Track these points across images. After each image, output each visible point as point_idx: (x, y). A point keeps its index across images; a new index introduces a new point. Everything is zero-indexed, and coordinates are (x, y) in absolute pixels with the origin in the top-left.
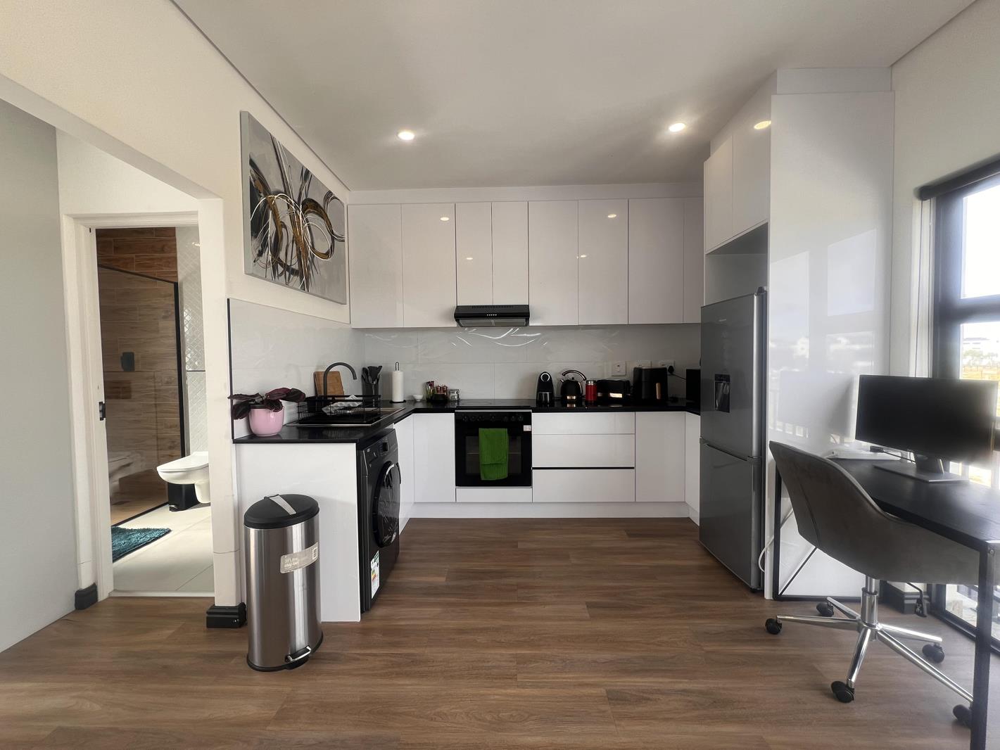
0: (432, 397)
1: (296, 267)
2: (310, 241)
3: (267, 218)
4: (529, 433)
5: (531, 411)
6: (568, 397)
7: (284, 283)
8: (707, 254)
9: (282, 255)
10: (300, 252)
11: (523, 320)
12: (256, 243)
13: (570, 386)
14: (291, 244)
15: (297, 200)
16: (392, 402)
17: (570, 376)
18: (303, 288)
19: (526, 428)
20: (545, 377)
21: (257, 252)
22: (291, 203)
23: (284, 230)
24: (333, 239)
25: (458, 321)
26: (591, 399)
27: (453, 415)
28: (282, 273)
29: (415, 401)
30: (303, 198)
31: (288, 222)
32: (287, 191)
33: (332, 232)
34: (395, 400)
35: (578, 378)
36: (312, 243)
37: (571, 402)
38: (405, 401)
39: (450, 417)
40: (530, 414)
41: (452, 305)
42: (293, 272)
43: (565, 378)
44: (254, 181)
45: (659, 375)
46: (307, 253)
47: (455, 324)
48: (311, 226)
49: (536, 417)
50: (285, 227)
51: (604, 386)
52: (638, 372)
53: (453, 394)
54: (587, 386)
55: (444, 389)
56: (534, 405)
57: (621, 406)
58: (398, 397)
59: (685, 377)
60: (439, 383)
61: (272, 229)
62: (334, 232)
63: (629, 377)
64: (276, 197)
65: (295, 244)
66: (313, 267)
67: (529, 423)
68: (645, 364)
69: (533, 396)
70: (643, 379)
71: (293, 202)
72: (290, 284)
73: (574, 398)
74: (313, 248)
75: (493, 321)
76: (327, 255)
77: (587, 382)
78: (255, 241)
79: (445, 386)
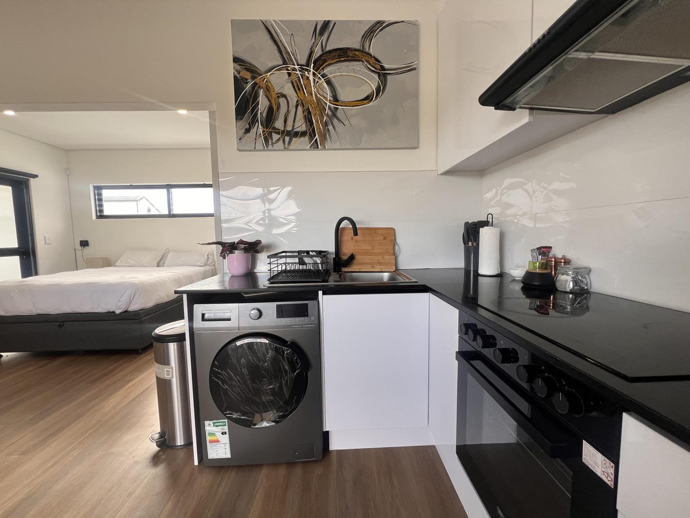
1: (303, 128)
2: (329, 95)
3: (256, 96)
7: (283, 148)
9: (279, 124)
10: (309, 113)
12: (242, 125)
14: (293, 111)
18: (315, 146)
21: (243, 131)
22: (294, 69)
23: (282, 101)
24: (383, 77)
28: (279, 139)
30: (317, 54)
32: (286, 62)
33: (380, 70)
34: (481, 271)
36: (335, 96)
38: (500, 275)
42: (296, 134)
44: (239, 73)
46: (323, 110)
48: (333, 79)
50: (284, 96)
61: (263, 105)
62: (386, 66)
64: (269, 74)
71: (297, 67)
72: (291, 148)
74: (335, 99)
76: (368, 99)
78: (241, 122)
79: (562, 258)
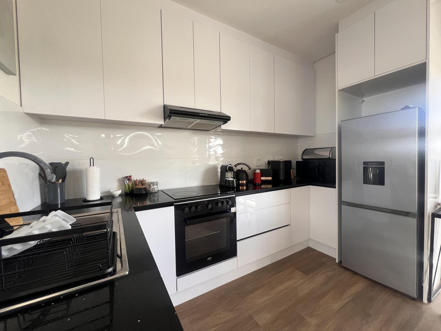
0: (131, 191)
4: (235, 214)
5: (235, 195)
11: (220, 123)
13: (241, 173)
16: (85, 201)
17: (240, 167)
20: (230, 168)
25: (165, 118)
26: (258, 182)
27: (173, 207)
29: (112, 197)
34: (90, 199)
37: (242, 185)
38: (102, 198)
40: (235, 198)
43: (237, 168)
53: (154, 187)
54: (255, 173)
55: (142, 182)
59: (296, 166)
60: (136, 177)
67: (235, 205)
68: (271, 158)
73: (245, 182)
77: (255, 170)
79: (143, 180)
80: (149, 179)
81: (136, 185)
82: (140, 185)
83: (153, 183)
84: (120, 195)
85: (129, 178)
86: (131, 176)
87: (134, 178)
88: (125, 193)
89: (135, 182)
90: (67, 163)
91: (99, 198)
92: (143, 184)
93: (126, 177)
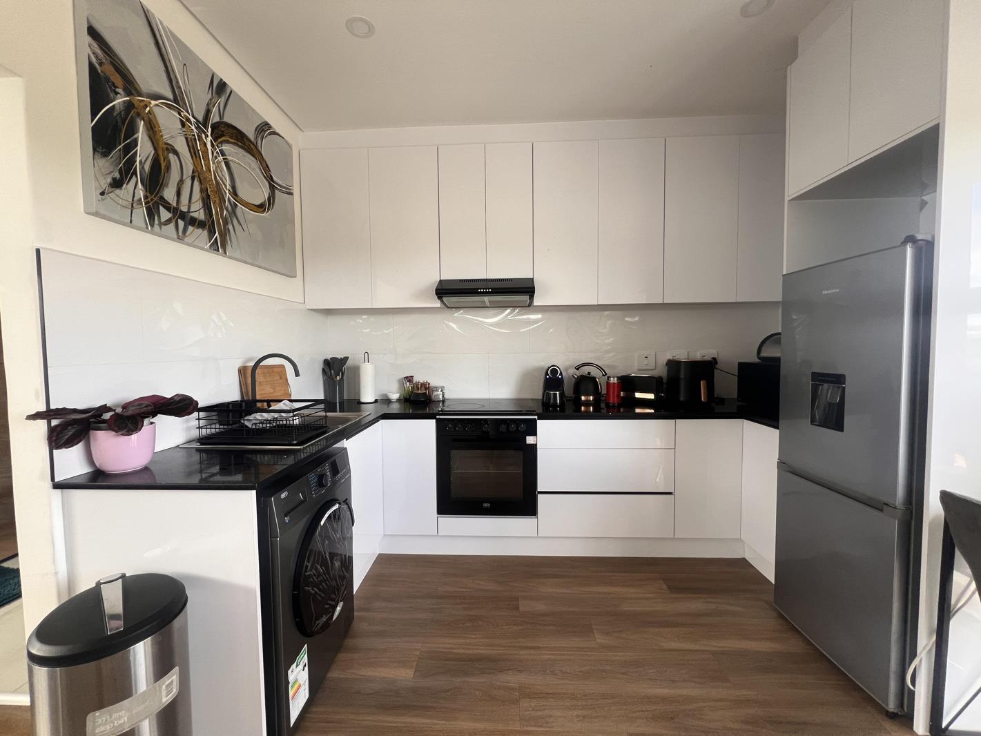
0: (410, 396)
1: (201, 215)
2: (228, 183)
3: (132, 130)
4: (534, 447)
5: (536, 417)
6: (583, 398)
7: (175, 236)
8: (790, 200)
9: (169, 194)
10: (208, 196)
11: (526, 298)
12: (107, 167)
13: (585, 382)
14: (188, 182)
15: (201, 118)
16: (360, 403)
17: (585, 370)
18: (215, 247)
19: (530, 440)
20: (554, 371)
21: (109, 180)
22: (188, 120)
23: (172, 157)
24: (272, 188)
25: (440, 298)
26: (613, 400)
27: (433, 422)
28: (168, 222)
29: (387, 401)
30: (215, 118)
31: (181, 145)
32: (178, 101)
33: (270, 179)
34: (363, 400)
35: (595, 373)
36: (234, 187)
37: (587, 404)
38: (376, 401)
39: (431, 425)
40: (534, 421)
41: (433, 279)
42: (193, 222)
43: (578, 373)
44: (101, 64)
45: (704, 369)
46: (222, 199)
47: (438, 304)
48: (231, 164)
49: (542, 425)
50: (176, 153)
51: (629, 383)
52: (673, 365)
53: (436, 393)
54: (608, 384)
55: (425, 386)
56: (540, 411)
57: (653, 411)
58: (368, 395)
59: (737, 374)
60: (419, 378)
61: (144, 150)
62: (274, 177)
63: (661, 371)
64: (153, 102)
65: (196, 183)
66: (235, 221)
67: (534, 433)
68: (681, 354)
69: (538, 395)
70: (682, 376)
71: (192, 119)
72: (186, 239)
73: (591, 398)
74: (234, 193)
75: (486, 299)
76: (261, 207)
77: (609, 377)
78: (104, 160)
79: (427, 382)
80: (434, 382)
81: (418, 389)
82: (423, 389)
83: (436, 389)
84: (399, 400)
85: (409, 379)
86: (413, 377)
87: (415, 380)
88: (404, 398)
89: (417, 384)
90: (346, 359)
91: (373, 400)
92: (426, 389)
93: (407, 377)
